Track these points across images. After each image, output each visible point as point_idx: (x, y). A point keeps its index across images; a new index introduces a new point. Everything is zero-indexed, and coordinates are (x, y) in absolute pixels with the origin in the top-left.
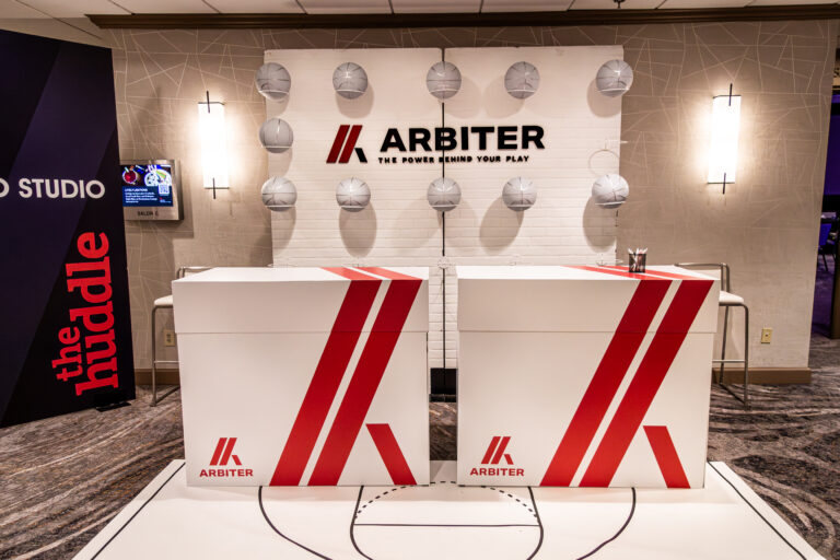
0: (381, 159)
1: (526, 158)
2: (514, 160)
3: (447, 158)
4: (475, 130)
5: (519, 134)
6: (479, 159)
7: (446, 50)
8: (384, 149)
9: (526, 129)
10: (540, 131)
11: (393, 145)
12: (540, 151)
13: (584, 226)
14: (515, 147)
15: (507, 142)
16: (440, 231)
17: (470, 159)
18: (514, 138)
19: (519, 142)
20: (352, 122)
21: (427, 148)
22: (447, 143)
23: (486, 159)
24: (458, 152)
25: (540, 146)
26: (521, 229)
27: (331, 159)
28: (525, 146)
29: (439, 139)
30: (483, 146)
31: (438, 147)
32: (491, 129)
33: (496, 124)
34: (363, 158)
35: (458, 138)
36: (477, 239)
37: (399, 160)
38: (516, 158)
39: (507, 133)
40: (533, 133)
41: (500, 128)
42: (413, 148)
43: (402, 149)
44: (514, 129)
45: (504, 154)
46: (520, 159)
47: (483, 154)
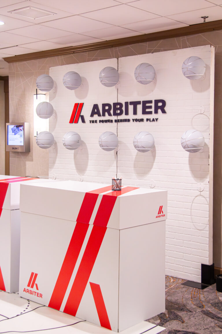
0: (90, 121)
1: (157, 119)
2: (150, 121)
3: (118, 120)
4: (131, 103)
5: (153, 105)
6: (133, 120)
7: (119, 59)
8: (92, 115)
9: (157, 102)
10: (164, 102)
11: (96, 113)
12: (164, 115)
13: (189, 164)
14: (150, 113)
15: (147, 110)
16: (115, 162)
17: (129, 120)
18: (150, 107)
19: (153, 110)
20: (79, 102)
21: (110, 115)
22: (119, 112)
23: (137, 120)
24: (123, 117)
25: (164, 112)
26: (154, 163)
27: (71, 121)
28: (156, 112)
29: (115, 109)
30: (135, 113)
31: (115, 114)
32: (139, 103)
33: (142, 99)
34: (83, 121)
35: (124, 108)
36: (133, 168)
37: (98, 121)
38: (151, 120)
39: (148, 105)
40: (160, 104)
41: (143, 102)
42: (104, 115)
43: (99, 115)
44: (150, 102)
45: (145, 117)
46: (153, 120)
47: (135, 117)
